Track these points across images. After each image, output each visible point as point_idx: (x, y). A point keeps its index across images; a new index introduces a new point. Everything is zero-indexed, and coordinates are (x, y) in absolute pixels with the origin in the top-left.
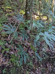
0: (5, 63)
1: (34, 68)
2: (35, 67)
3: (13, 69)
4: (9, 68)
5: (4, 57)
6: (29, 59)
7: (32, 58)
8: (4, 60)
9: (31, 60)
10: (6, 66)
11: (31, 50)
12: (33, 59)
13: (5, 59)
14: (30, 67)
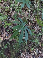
0: (8, 38)
1: (40, 46)
2: (41, 45)
3: (16, 45)
4: (12, 43)
5: (7, 32)
6: (34, 36)
7: (38, 35)
8: (7, 35)
9: (37, 37)
10: (9, 41)
11: (37, 26)
14: (35, 44)
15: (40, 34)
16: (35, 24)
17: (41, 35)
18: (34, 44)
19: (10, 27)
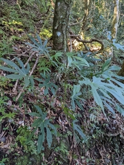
0: (6, 146)
1: (71, 159)
2: (73, 156)
3: (22, 161)
4: (13, 157)
5: (3, 133)
7: (66, 136)
8: (3, 139)
9: (64, 141)
10: (8, 152)
11: (64, 116)
12: (69, 137)
13: (6, 136)
14: (61, 157)
15: (69, 133)
16: (59, 114)
17: (71, 135)
18: (58, 157)
19: (11, 120)
